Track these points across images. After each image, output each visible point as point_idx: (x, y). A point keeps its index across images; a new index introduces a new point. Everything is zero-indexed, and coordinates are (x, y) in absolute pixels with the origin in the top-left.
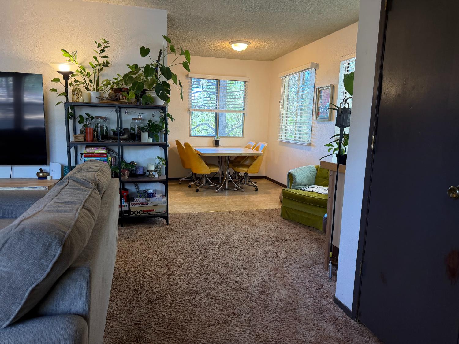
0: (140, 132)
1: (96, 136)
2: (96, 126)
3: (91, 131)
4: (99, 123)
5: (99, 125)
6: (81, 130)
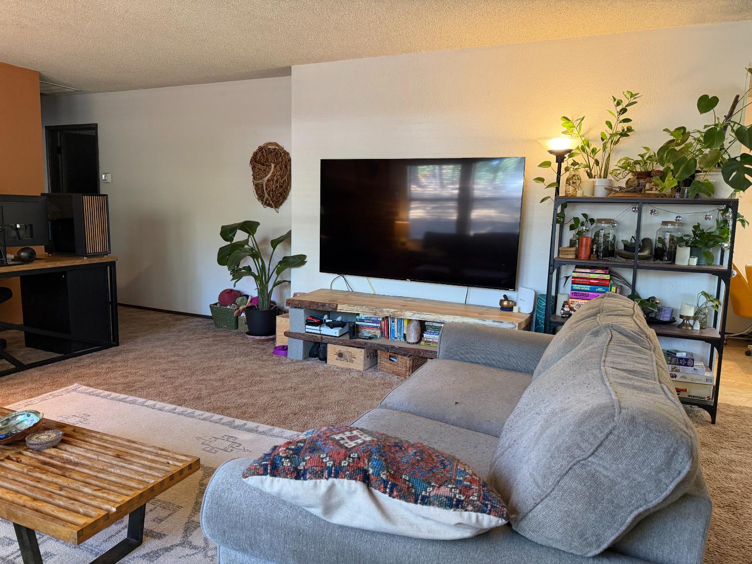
0: (673, 247)
1: (596, 251)
2: (597, 234)
3: (589, 242)
4: (602, 230)
5: (602, 233)
6: (571, 240)
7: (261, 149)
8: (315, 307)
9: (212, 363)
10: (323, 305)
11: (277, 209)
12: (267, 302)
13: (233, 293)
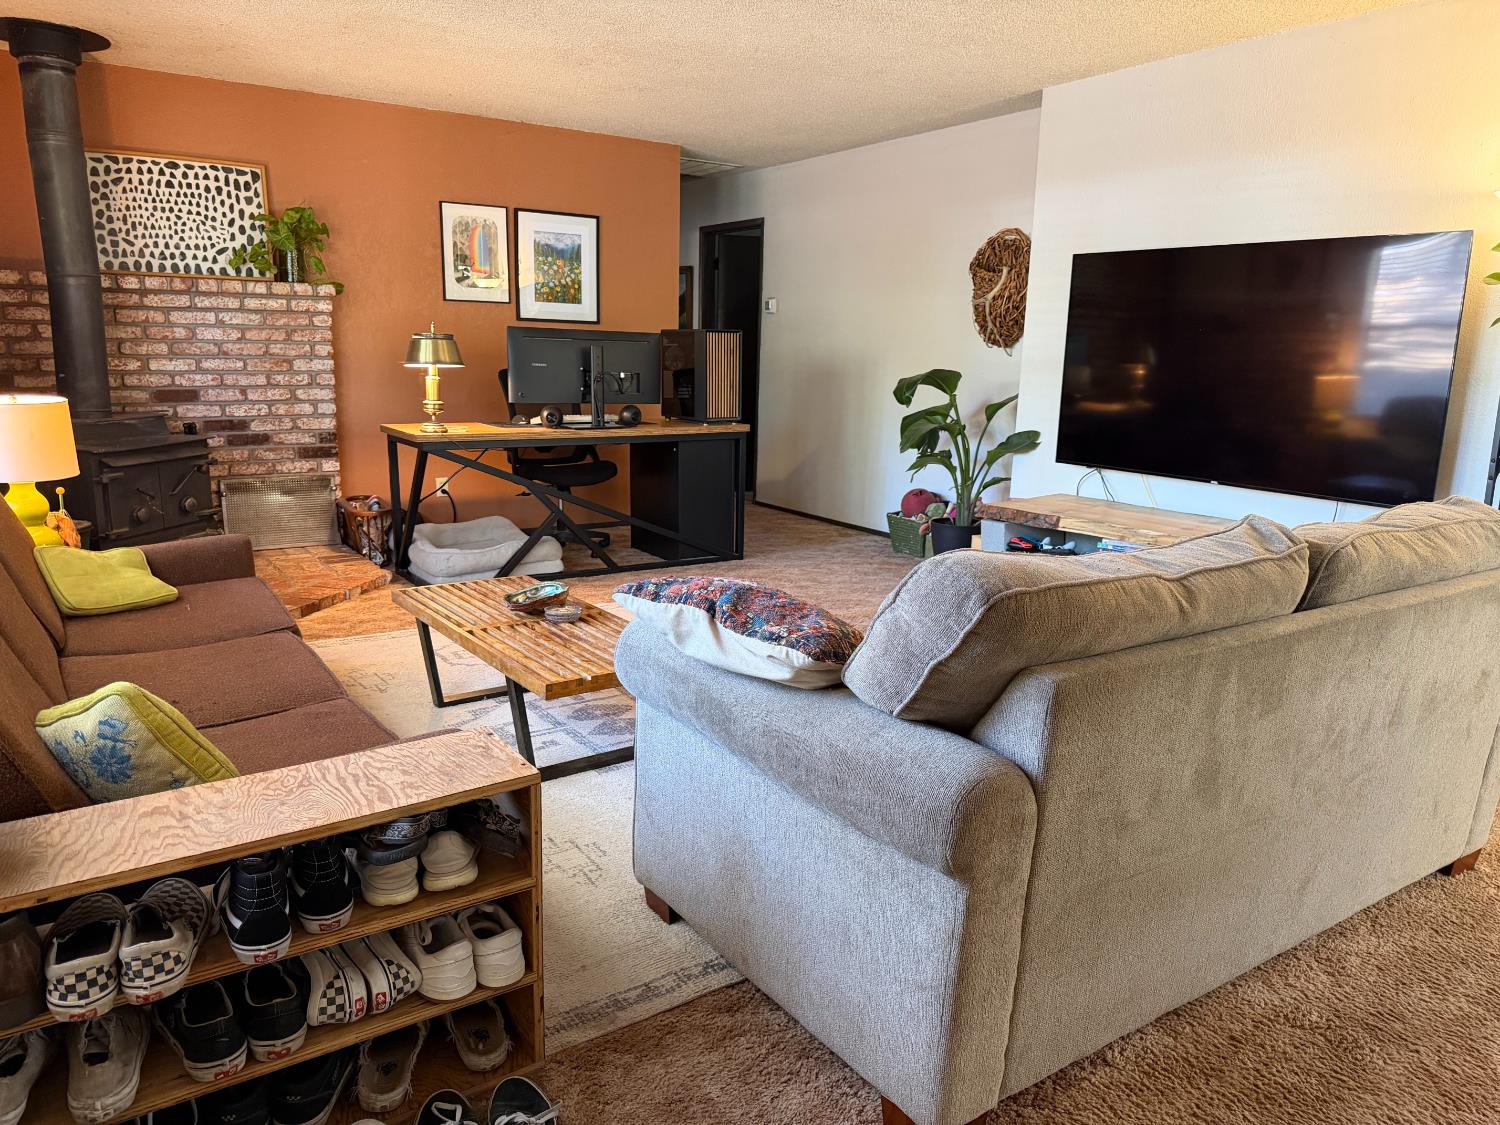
7: (991, 243)
8: (1022, 520)
9: (855, 597)
10: (1036, 517)
11: (1008, 349)
12: (966, 513)
13: (923, 496)
